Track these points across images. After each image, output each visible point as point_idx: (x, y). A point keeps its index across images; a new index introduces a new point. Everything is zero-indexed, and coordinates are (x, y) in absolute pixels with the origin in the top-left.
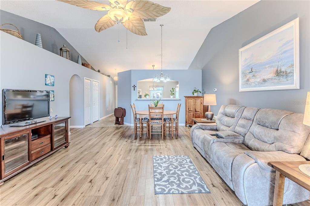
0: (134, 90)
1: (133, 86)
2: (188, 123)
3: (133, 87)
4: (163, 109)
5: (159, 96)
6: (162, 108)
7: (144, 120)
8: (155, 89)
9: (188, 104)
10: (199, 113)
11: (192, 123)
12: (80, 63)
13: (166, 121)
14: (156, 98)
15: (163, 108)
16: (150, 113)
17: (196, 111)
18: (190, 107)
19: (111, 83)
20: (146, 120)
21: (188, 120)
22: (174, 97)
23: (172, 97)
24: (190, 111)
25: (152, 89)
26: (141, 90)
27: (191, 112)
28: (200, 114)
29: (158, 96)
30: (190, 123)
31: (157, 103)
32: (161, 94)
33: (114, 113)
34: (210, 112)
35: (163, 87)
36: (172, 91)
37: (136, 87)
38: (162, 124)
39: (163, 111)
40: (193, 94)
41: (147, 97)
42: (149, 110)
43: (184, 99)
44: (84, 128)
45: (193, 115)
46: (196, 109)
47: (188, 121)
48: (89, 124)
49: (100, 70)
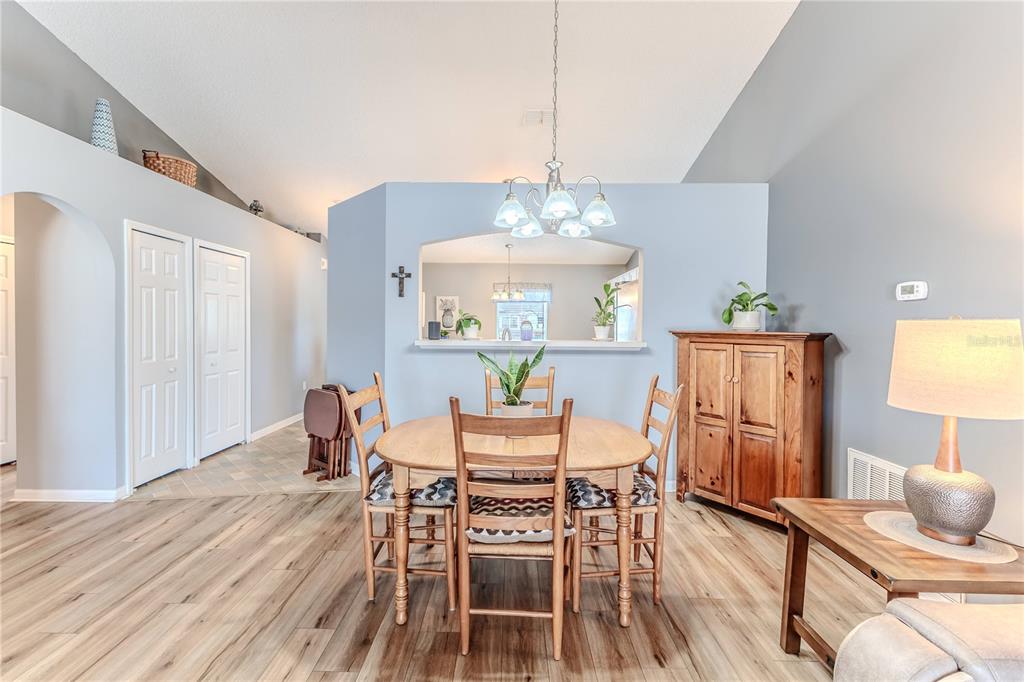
0: (401, 295)
1: (397, 271)
2: (691, 483)
3: (394, 275)
4: (561, 431)
5: (535, 328)
6: (555, 427)
7: (429, 497)
8: (517, 296)
9: (693, 372)
10: (770, 432)
11: (718, 488)
12: (102, 143)
13: (582, 503)
14: (517, 341)
15: (561, 426)
16: (464, 457)
17: (748, 422)
18: (710, 392)
19: (325, 267)
20: (443, 496)
21: (691, 465)
22: (611, 336)
23: (601, 333)
24: (705, 419)
25: (505, 296)
26: (456, 299)
27: (712, 421)
28: (780, 442)
29: (526, 327)
30: (709, 486)
31: (523, 372)
32: (541, 320)
33: (300, 417)
34: (958, 469)
35: (550, 287)
36: (603, 303)
37: (409, 275)
38: (551, 542)
39: (563, 444)
40: (730, 320)
41: (471, 331)
42: (459, 442)
43: (667, 347)
44: (121, 504)
45: (731, 440)
46: (748, 404)
47: (691, 473)
48: (173, 472)
49: (261, 203)
